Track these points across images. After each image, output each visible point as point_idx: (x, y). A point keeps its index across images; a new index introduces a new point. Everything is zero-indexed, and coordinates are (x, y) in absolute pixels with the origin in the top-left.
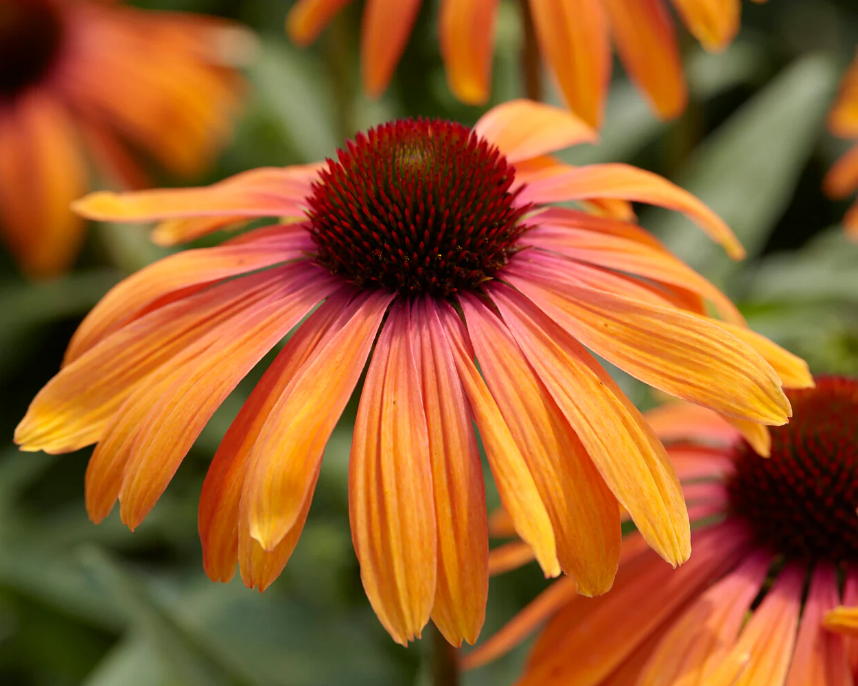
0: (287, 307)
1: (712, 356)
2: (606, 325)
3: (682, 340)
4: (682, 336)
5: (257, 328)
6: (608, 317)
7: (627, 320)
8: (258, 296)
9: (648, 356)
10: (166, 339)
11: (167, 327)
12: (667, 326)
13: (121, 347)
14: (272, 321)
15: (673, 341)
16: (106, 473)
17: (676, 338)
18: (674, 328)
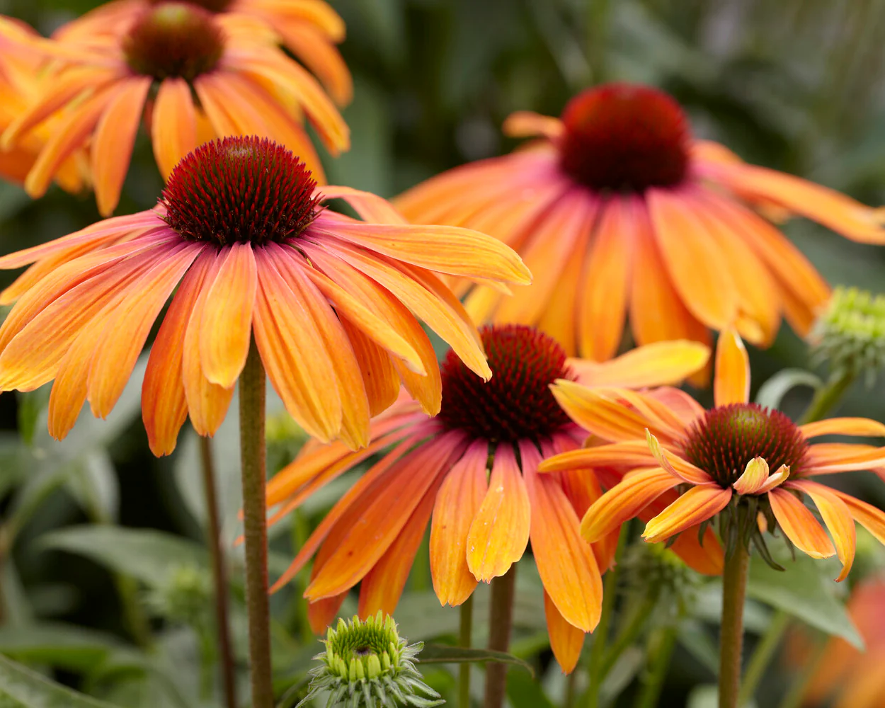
0: (175, 262)
1: (474, 247)
2: (393, 245)
3: (450, 241)
4: (449, 239)
5: (159, 277)
6: (393, 240)
7: (407, 239)
8: (142, 269)
9: (430, 257)
10: (84, 307)
11: (81, 298)
12: (437, 236)
13: (53, 316)
14: (168, 272)
15: (444, 243)
16: (69, 395)
17: (446, 241)
18: (442, 236)
